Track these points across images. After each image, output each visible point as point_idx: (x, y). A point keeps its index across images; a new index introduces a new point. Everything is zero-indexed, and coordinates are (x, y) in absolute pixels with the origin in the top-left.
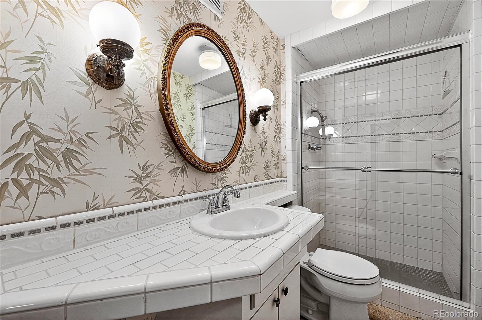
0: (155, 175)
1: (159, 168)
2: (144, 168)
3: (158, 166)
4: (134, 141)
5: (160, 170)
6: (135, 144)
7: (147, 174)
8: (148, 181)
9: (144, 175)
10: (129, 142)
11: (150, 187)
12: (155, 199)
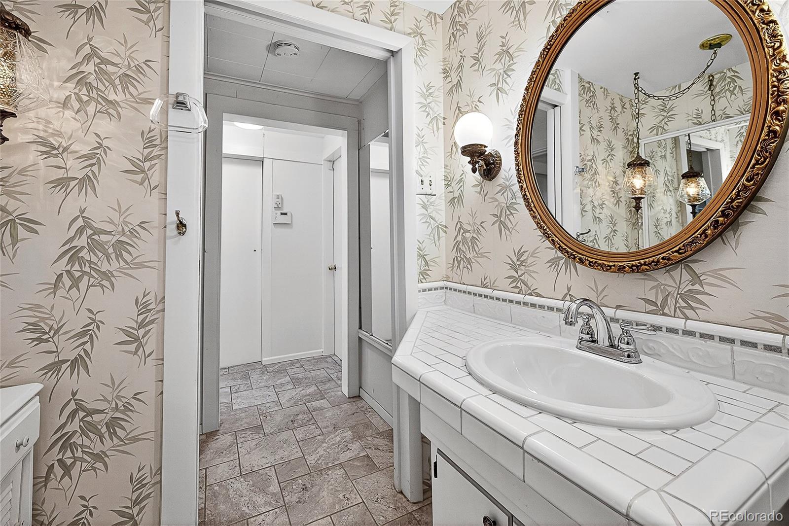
0: (530, 264)
1: (534, 255)
2: (519, 254)
3: (534, 253)
4: (510, 225)
5: (535, 259)
6: (511, 228)
7: (522, 262)
8: (522, 270)
9: (519, 263)
10: (506, 227)
11: (525, 277)
12: (531, 294)
